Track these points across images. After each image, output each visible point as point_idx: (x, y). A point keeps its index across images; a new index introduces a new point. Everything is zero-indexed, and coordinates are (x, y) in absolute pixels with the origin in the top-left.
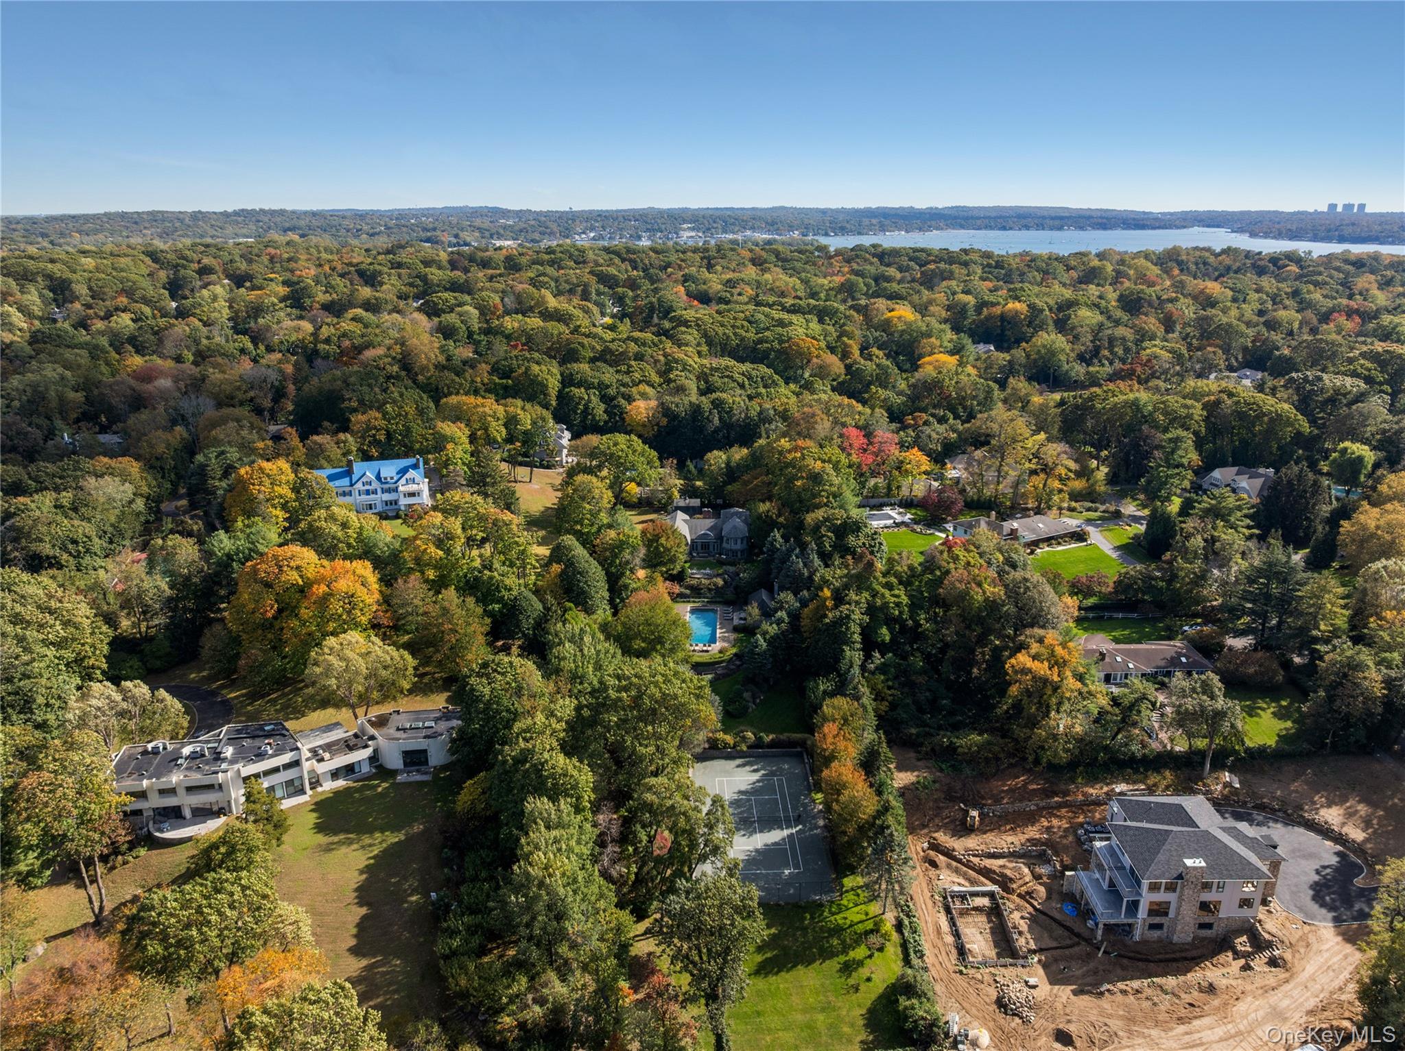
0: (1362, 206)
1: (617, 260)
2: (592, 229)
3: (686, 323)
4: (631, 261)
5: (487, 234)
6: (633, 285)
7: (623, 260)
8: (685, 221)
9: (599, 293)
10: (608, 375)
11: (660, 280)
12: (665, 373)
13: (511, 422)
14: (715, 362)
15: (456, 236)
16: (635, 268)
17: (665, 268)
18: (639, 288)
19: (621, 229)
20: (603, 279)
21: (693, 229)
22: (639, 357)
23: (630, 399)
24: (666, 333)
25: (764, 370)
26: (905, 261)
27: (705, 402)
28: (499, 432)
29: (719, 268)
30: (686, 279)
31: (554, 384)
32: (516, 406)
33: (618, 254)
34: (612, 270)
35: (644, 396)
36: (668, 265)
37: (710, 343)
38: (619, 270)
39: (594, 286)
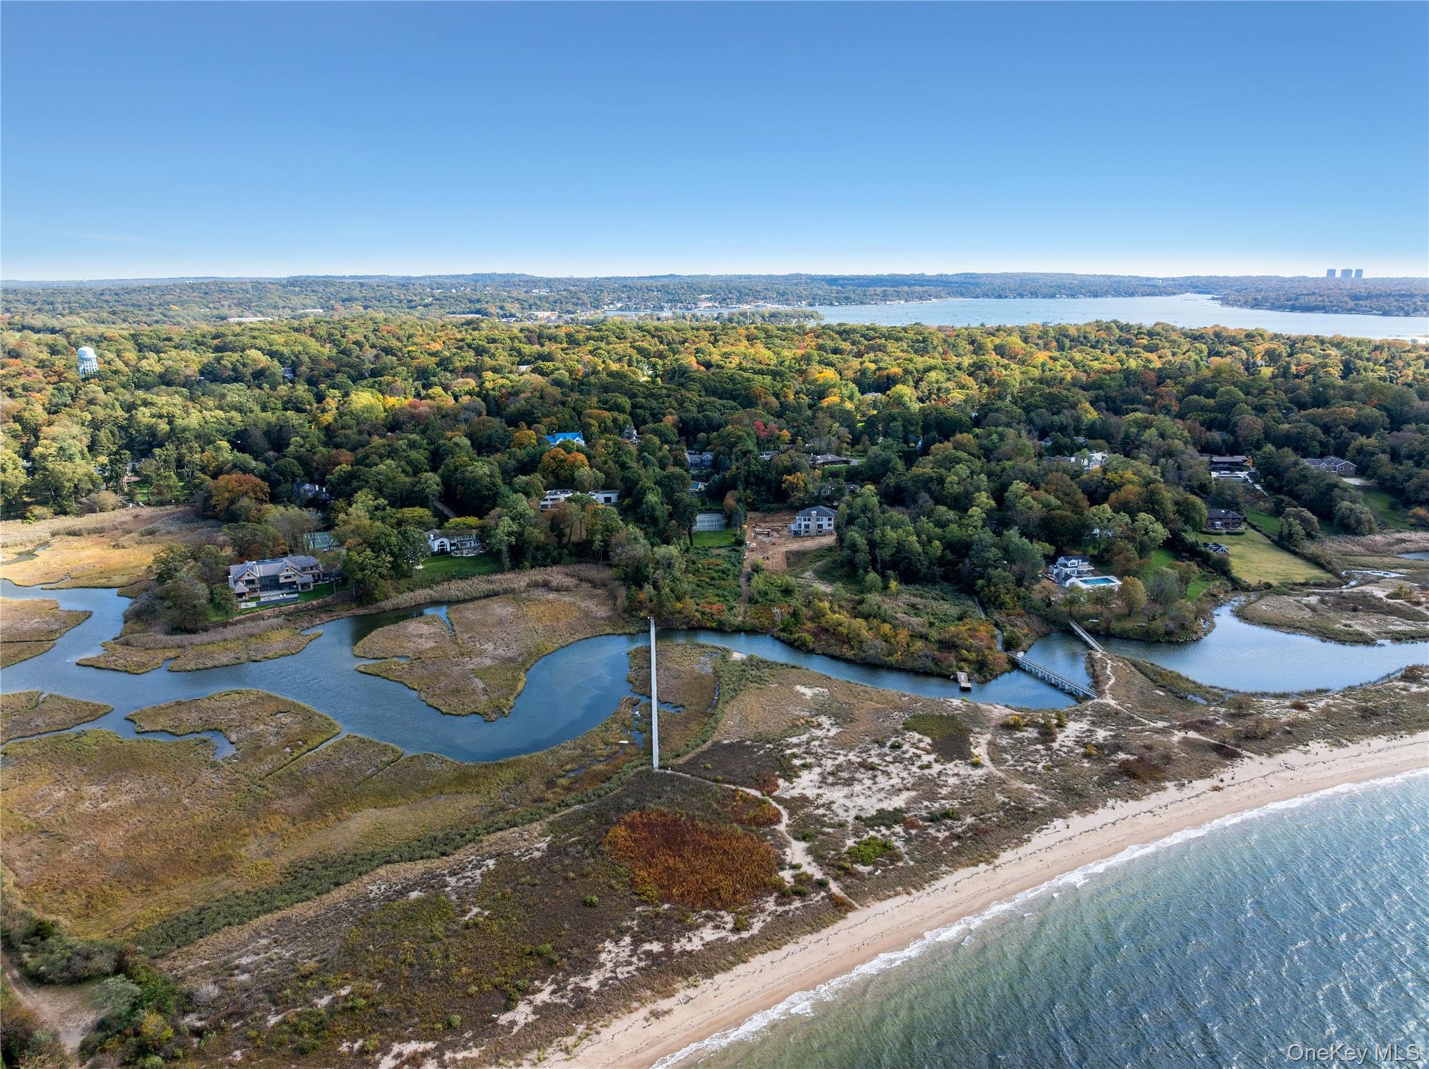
0: (1359, 272)
1: (649, 338)
2: (619, 300)
3: (693, 380)
4: (659, 337)
5: (526, 305)
6: (661, 355)
7: (653, 337)
8: (703, 292)
9: (638, 362)
10: (654, 404)
11: (679, 352)
12: (681, 404)
13: (615, 421)
14: (707, 399)
15: (502, 308)
16: (661, 342)
17: (683, 343)
18: (665, 357)
19: (645, 300)
20: (640, 351)
21: (710, 300)
22: (668, 396)
23: (664, 415)
24: (682, 385)
25: (732, 403)
26: (857, 337)
27: (700, 416)
28: (609, 423)
29: (720, 343)
30: (697, 351)
31: (628, 407)
32: (616, 414)
33: (648, 332)
34: (645, 345)
35: (671, 414)
36: (685, 341)
37: (706, 390)
38: (650, 344)
39: (635, 356)
